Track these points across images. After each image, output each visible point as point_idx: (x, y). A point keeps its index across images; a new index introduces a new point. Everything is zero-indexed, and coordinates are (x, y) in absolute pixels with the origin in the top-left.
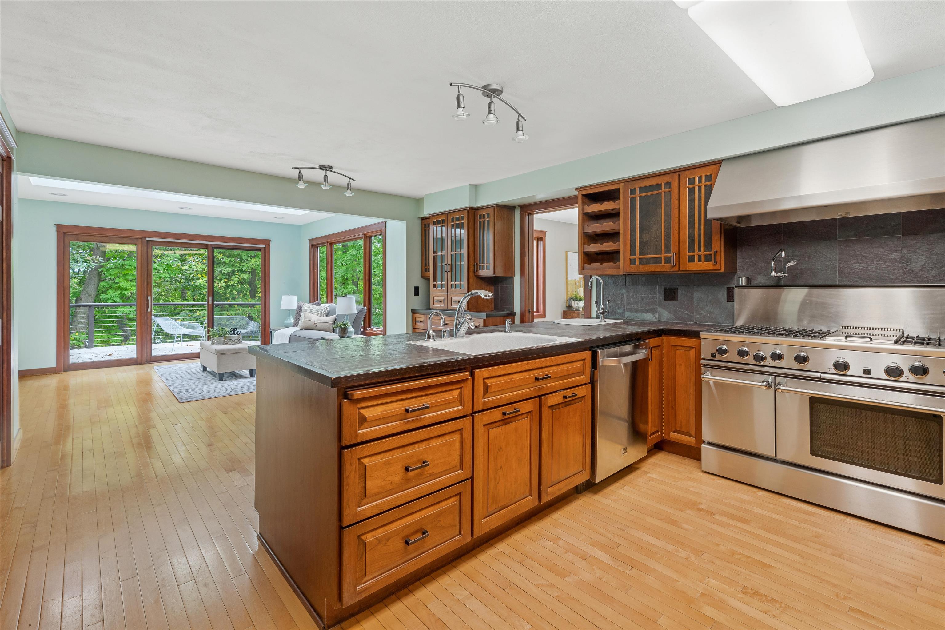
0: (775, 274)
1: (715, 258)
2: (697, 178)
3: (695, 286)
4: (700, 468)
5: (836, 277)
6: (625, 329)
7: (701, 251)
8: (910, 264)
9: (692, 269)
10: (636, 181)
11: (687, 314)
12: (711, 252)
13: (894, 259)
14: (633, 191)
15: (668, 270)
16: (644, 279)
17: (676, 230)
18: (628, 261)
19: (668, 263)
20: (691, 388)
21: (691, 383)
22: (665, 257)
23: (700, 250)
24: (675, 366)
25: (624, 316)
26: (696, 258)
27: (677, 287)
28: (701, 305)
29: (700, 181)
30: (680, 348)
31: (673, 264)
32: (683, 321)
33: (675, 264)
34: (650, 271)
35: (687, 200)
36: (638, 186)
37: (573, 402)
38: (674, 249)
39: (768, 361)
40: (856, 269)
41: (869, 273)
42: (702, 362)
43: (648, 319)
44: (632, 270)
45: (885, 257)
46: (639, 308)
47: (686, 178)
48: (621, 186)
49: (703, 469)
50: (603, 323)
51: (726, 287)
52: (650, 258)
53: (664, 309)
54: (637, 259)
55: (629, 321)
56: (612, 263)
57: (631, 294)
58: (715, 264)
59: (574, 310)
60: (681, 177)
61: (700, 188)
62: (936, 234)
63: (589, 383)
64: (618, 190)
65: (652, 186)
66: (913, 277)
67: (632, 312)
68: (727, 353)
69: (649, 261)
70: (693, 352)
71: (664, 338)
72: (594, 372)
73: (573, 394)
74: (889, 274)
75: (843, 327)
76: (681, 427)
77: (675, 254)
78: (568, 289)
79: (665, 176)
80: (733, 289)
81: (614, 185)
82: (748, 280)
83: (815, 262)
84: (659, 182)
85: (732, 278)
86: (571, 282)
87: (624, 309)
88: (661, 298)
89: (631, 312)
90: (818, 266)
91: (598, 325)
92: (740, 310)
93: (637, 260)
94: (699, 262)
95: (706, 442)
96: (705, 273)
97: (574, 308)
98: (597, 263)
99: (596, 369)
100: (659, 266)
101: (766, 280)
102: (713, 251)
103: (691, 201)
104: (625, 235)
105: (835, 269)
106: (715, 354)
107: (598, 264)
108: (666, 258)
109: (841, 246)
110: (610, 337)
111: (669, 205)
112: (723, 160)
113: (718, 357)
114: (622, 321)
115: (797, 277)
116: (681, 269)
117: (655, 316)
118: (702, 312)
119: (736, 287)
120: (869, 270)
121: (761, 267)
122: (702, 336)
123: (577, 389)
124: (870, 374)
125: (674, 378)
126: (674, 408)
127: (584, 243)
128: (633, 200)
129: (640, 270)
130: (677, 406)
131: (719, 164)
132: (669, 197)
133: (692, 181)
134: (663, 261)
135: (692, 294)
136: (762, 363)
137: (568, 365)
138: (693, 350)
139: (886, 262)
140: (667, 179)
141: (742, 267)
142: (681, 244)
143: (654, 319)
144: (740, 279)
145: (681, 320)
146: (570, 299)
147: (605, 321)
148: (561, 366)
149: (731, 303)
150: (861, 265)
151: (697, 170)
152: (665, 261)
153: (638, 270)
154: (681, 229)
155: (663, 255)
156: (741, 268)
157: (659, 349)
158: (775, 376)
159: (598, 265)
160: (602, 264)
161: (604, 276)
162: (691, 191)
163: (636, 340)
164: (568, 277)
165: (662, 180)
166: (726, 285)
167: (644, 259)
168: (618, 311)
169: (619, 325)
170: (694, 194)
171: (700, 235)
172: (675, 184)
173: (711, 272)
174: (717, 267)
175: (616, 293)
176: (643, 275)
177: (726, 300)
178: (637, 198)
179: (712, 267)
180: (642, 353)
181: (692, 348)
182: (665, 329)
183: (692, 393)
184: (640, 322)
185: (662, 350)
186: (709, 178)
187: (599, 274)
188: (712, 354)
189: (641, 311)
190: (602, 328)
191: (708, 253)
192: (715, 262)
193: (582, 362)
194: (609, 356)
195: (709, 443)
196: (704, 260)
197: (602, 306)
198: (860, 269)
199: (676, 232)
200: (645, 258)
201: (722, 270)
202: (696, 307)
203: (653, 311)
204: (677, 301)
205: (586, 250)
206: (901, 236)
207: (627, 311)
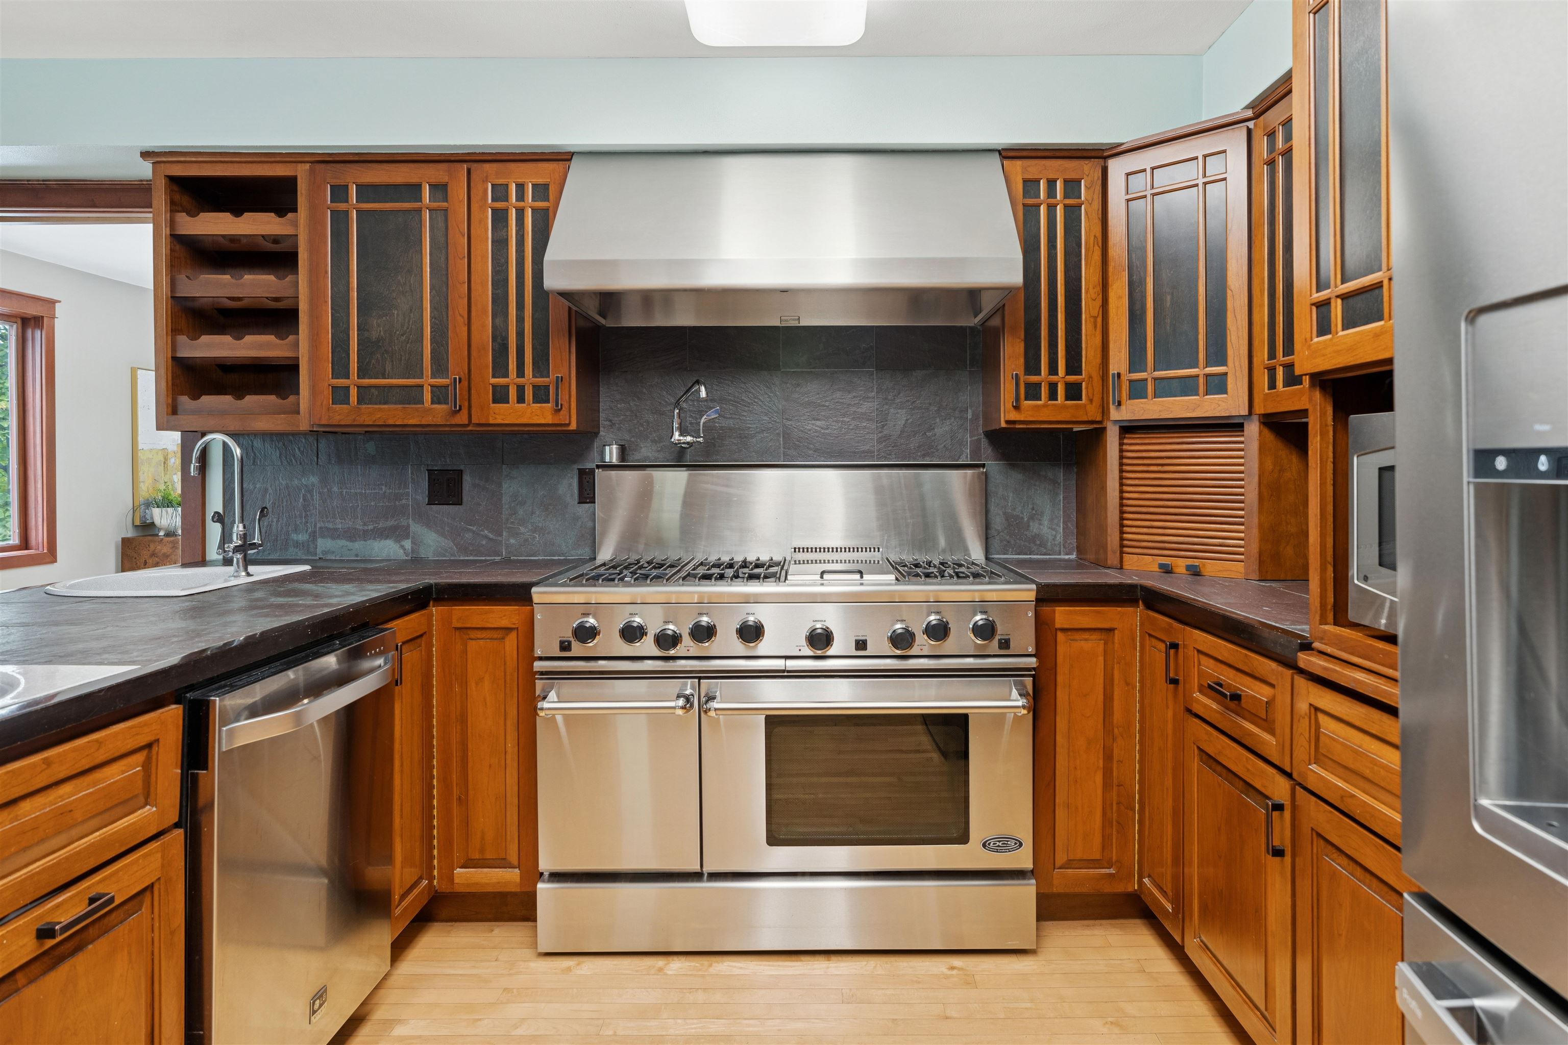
0: (682, 438)
1: (557, 395)
2: (513, 188)
3: (504, 466)
4: (535, 945)
5: (780, 448)
6: (317, 596)
7: (523, 376)
8: (886, 424)
9: (503, 422)
10: (348, 165)
11: (486, 537)
12: (547, 379)
13: (865, 414)
14: (340, 193)
15: (439, 421)
16: (371, 447)
17: (460, 315)
18: (326, 393)
19: (439, 403)
20: (508, 737)
21: (509, 723)
22: (432, 386)
23: (521, 373)
24: (464, 684)
25: (312, 550)
26: (513, 393)
27: (462, 467)
28: (521, 512)
29: (521, 196)
30: (479, 634)
31: (455, 407)
32: (476, 555)
33: (460, 406)
34: (391, 422)
35: (487, 238)
36: (354, 178)
37: (92, 931)
38: (456, 365)
39: (687, 646)
40: (810, 430)
41: (830, 439)
42: (538, 665)
43: (383, 555)
44: (336, 419)
45: (854, 409)
46: (357, 527)
47: (485, 180)
48: (301, 172)
49: (543, 948)
50: (243, 580)
51: (576, 467)
52: (391, 387)
53: (429, 527)
54: (352, 387)
55: (329, 564)
56: (273, 398)
57: (335, 489)
58: (557, 411)
59: (162, 533)
60: (473, 176)
61: (520, 213)
62: (919, 371)
63: (177, 825)
64: (291, 182)
65: (396, 186)
66: (890, 448)
67: (338, 537)
68: (597, 637)
69: (385, 395)
70: (511, 642)
71: (435, 610)
72: (195, 778)
73: (92, 901)
74: (858, 442)
75: (795, 548)
76: (482, 850)
77: (460, 379)
78: (140, 474)
79: (431, 165)
80: (592, 472)
81: (280, 165)
82: (623, 452)
83: (745, 414)
84: (414, 180)
85: (588, 447)
86: (151, 456)
87: (315, 532)
88: (419, 498)
89: (333, 538)
90: (751, 424)
91: (223, 593)
92: (606, 522)
93: (351, 391)
94: (518, 402)
95: (546, 874)
96: (528, 433)
97: (159, 529)
98: (226, 394)
99: (205, 767)
100: (417, 410)
101: (658, 451)
102: (553, 376)
103: (500, 244)
104: (315, 316)
105: (777, 431)
106: (570, 643)
107: (228, 399)
108: (434, 389)
109: (787, 383)
110: (266, 637)
111: (441, 246)
112: (574, 153)
113: (577, 649)
114: (307, 568)
115: (715, 446)
116: (475, 420)
117: (402, 547)
118: (522, 529)
119: (598, 467)
120: (829, 434)
121: (648, 422)
122: (536, 598)
123: (112, 875)
124: (866, 649)
125: (463, 720)
126: (463, 801)
127: (175, 331)
128: (341, 219)
129: (360, 421)
130: (471, 793)
131: (564, 162)
132: (441, 224)
133: (500, 193)
134: (427, 396)
135: (500, 485)
136: (672, 652)
137: (66, 788)
138: (513, 635)
139: (853, 419)
140: (438, 174)
141: (610, 421)
142: (474, 353)
143: (400, 555)
144: (607, 448)
145: (471, 554)
146: (148, 504)
147: (248, 575)
148: (26, 805)
149: (587, 506)
150: (818, 423)
151: (512, 166)
152: (432, 398)
153: (354, 420)
154: (473, 314)
155: (428, 380)
156: (608, 423)
157: (420, 646)
158: (700, 678)
159: (226, 400)
160: (240, 397)
161: (248, 435)
162: (500, 217)
163: (354, 630)
164: (140, 439)
165: (425, 176)
166: (575, 462)
167: (373, 390)
168: (294, 536)
169: (297, 585)
170: (507, 226)
171: (520, 334)
172: (459, 191)
173: (547, 428)
174: (562, 418)
175: (287, 487)
176: (373, 433)
177: (577, 501)
178: (352, 212)
179: (550, 417)
180: (372, 671)
181: (508, 630)
182: (436, 584)
183: (509, 750)
184: (363, 565)
185: (430, 645)
186: (541, 191)
187: (232, 428)
188: (562, 643)
189: (366, 535)
190: (239, 602)
191: (540, 381)
192: (557, 406)
193: (140, 757)
194: (254, 711)
195: (558, 877)
196: (531, 397)
197: (238, 528)
198: (816, 431)
199: (461, 321)
200: (376, 387)
201: (573, 426)
202: (507, 519)
203: (398, 533)
204: (461, 504)
205: (183, 353)
206: (873, 371)
207: (323, 537)
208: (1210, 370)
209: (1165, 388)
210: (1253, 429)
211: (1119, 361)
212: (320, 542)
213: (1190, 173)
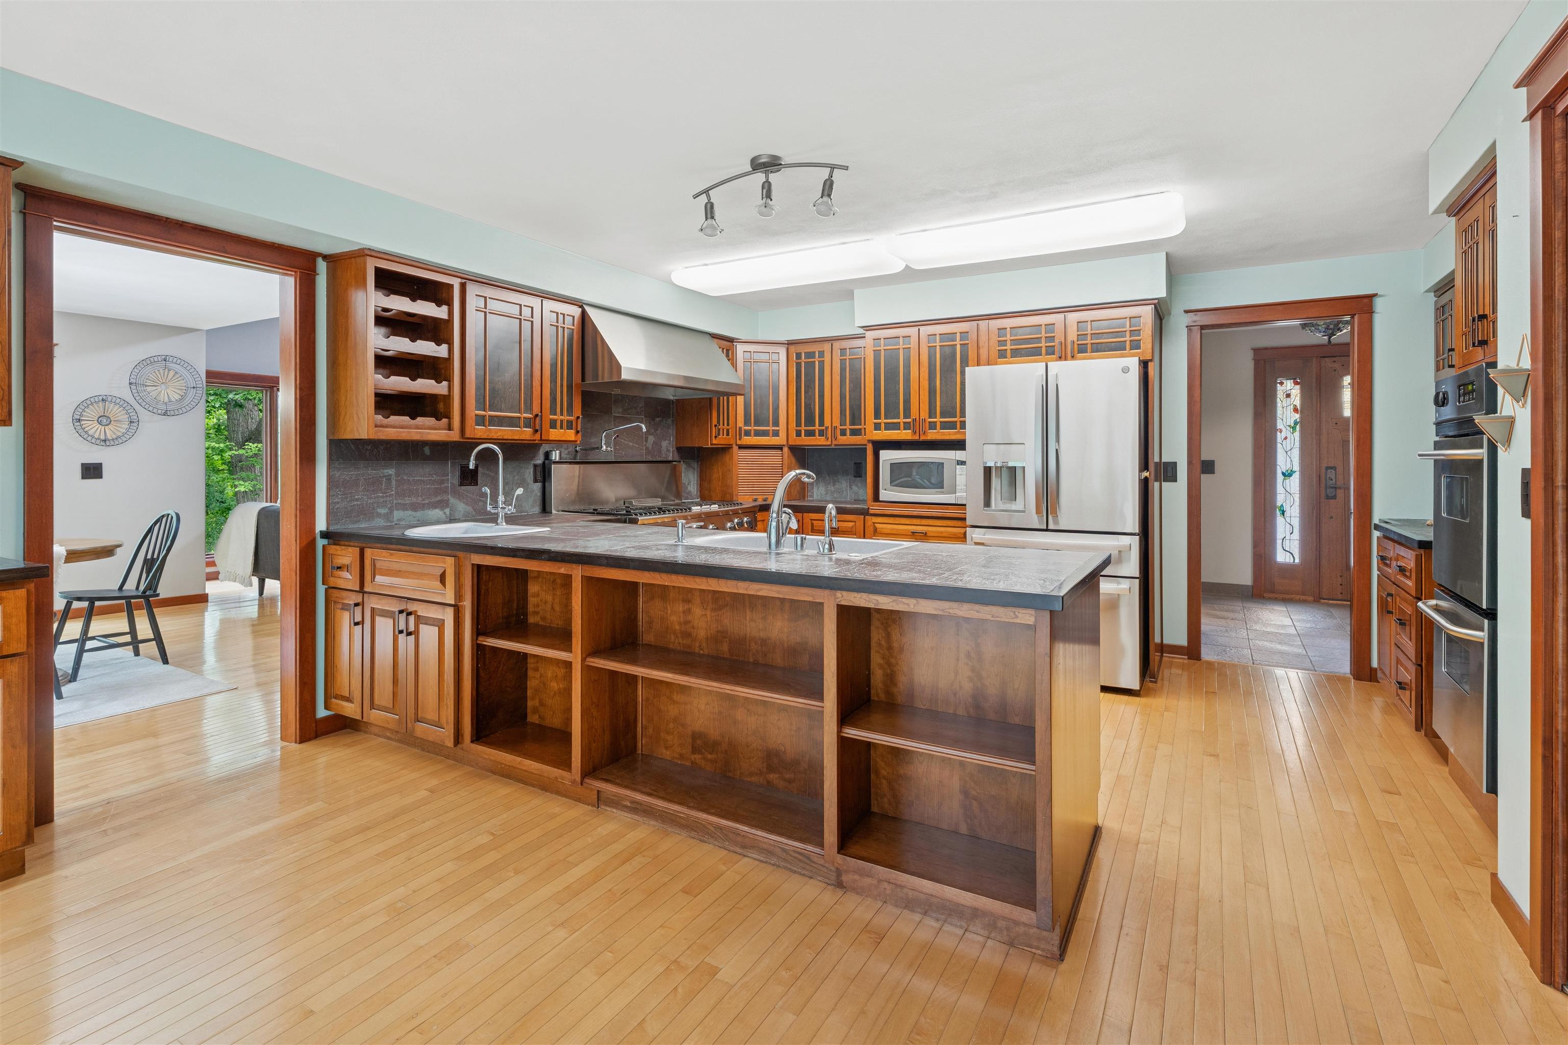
0: (607, 448)
1: (576, 426)
7: (563, 415)
9: (554, 439)
10: (485, 286)
12: (573, 417)
15: (528, 437)
17: (538, 380)
18: (473, 418)
19: (527, 427)
22: (524, 418)
23: (562, 413)
26: (558, 424)
29: (563, 321)
32: (485, 515)
34: (505, 437)
36: (487, 294)
38: (536, 408)
44: (479, 435)
46: (419, 502)
48: (457, 282)
51: (532, 462)
52: (501, 417)
53: (460, 500)
54: (486, 416)
56: (432, 419)
57: (405, 477)
58: (576, 433)
60: (544, 306)
61: (563, 330)
67: (407, 510)
69: (502, 422)
77: (538, 415)
79: (525, 296)
80: (540, 465)
81: (447, 276)
85: (538, 452)
88: (453, 482)
89: (403, 510)
93: (486, 419)
94: (561, 429)
100: (517, 431)
101: (567, 454)
102: (575, 416)
108: (525, 420)
112: (585, 304)
116: (543, 437)
117: (445, 513)
129: (491, 436)
131: (580, 307)
134: (522, 424)
140: (528, 301)
142: (544, 402)
149: (538, 484)
151: (560, 304)
152: (524, 425)
153: (488, 436)
154: (543, 380)
155: (522, 415)
159: (406, 420)
160: (413, 418)
165: (522, 301)
166: (532, 460)
167: (495, 418)
168: (379, 510)
171: (562, 393)
174: (578, 438)
175: (374, 475)
177: (533, 481)
179: (574, 437)
189: (424, 507)
191: (570, 418)
192: (576, 431)
199: (538, 384)
200: (497, 417)
203: (442, 504)
204: (477, 487)
207: (398, 510)
208: (773, 428)
209: (758, 433)
210: (786, 449)
211: (740, 423)
212: (395, 513)
213: (765, 357)
